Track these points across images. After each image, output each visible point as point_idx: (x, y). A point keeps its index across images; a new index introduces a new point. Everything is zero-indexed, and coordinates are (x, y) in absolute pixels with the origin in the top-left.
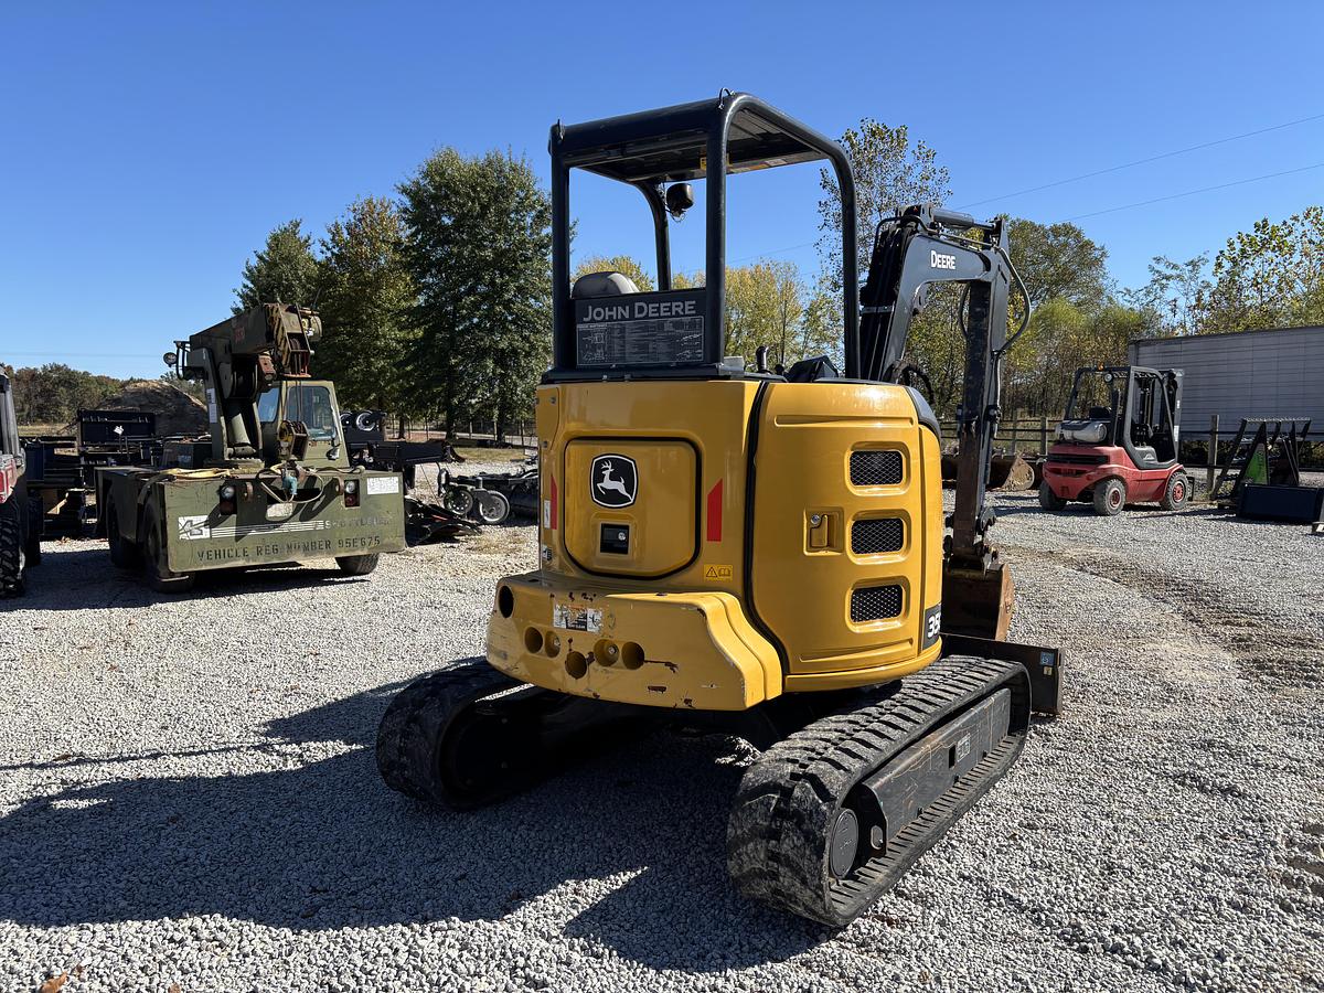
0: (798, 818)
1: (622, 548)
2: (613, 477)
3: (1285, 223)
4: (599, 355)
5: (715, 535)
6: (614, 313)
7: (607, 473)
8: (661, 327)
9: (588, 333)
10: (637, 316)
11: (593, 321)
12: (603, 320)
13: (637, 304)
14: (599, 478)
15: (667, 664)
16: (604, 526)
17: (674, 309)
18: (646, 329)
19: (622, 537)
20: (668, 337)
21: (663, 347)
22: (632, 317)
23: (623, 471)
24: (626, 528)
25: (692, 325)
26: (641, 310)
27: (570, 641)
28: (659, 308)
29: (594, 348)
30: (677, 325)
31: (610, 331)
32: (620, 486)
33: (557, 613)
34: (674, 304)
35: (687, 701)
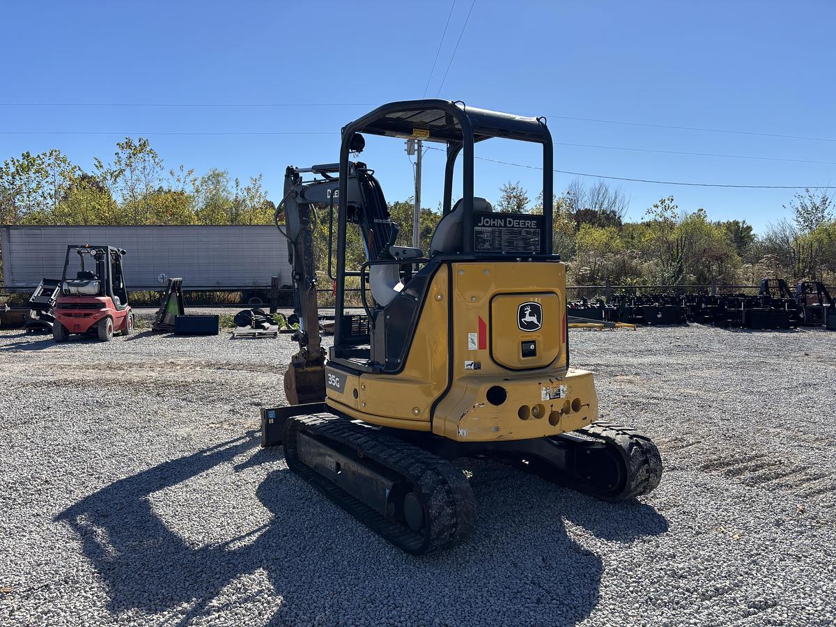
1: (532, 353)
2: (531, 315)
4: (487, 245)
6: (496, 223)
7: (527, 313)
8: (520, 233)
9: (481, 232)
10: (508, 225)
11: (484, 226)
12: (490, 226)
13: (508, 219)
14: (523, 315)
16: (523, 342)
17: (526, 224)
18: (512, 233)
19: (532, 347)
20: (523, 239)
21: (521, 244)
22: (505, 226)
23: (535, 310)
24: (533, 342)
25: (535, 233)
26: (510, 222)
27: (552, 406)
28: (519, 223)
29: (484, 241)
30: (527, 233)
31: (493, 232)
32: (534, 319)
33: (544, 392)
34: (521, 221)
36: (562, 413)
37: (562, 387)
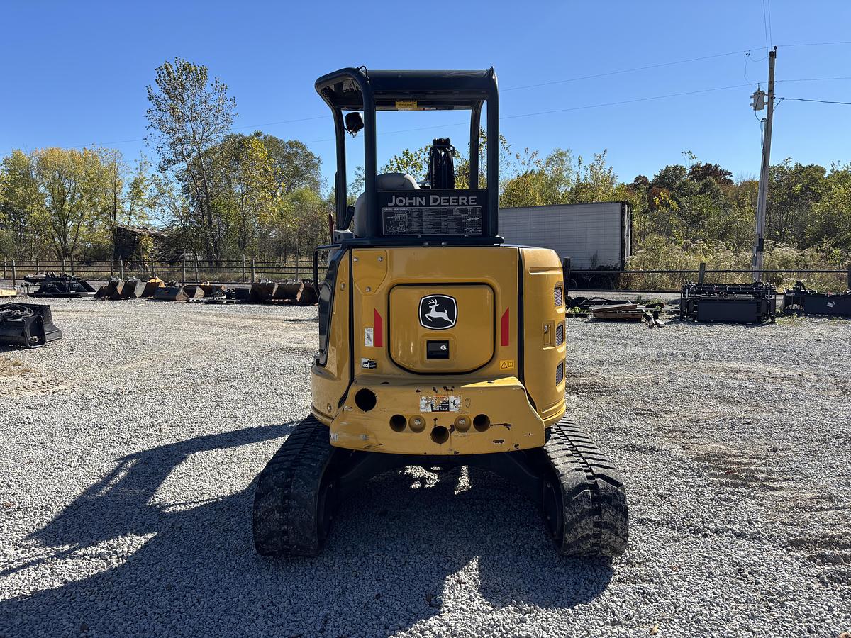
0: (607, 499)
1: (445, 355)
2: (438, 310)
3: (416, 153)
4: (401, 228)
5: (505, 342)
6: (413, 201)
7: (433, 307)
8: (450, 212)
9: (392, 214)
10: (432, 204)
11: (396, 205)
12: (405, 206)
13: (432, 197)
14: (426, 309)
15: (505, 425)
16: (429, 342)
17: (461, 201)
18: (439, 212)
19: (444, 348)
20: (455, 219)
21: (452, 225)
22: (428, 204)
23: (445, 305)
24: (446, 342)
25: (474, 212)
26: (435, 200)
27: (435, 420)
28: (449, 200)
29: (397, 224)
30: (462, 211)
31: (410, 213)
33: (423, 402)
34: (460, 198)
35: (516, 446)
36: (452, 430)
37: (451, 399)
